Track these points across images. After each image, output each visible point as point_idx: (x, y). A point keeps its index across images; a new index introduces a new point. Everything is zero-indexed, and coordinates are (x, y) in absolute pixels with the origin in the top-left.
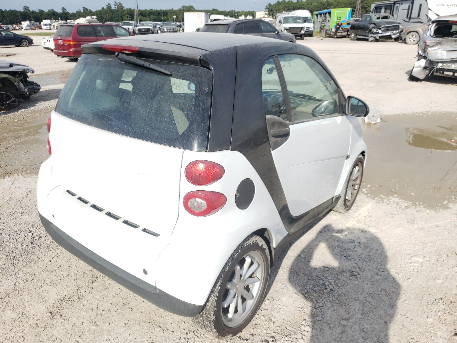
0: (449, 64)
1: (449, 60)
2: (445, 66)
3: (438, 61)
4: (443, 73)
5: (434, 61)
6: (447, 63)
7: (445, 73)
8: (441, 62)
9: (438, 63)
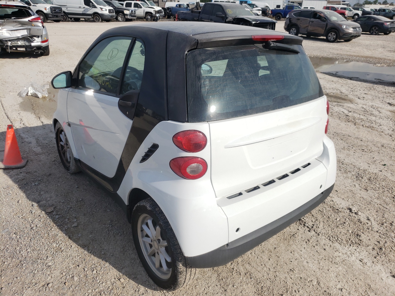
0: (15, 42)
1: (15, 38)
2: (15, 43)
3: (7, 39)
4: (16, 49)
5: (3, 40)
6: (14, 41)
7: (19, 49)
8: (10, 41)
9: (6, 41)
